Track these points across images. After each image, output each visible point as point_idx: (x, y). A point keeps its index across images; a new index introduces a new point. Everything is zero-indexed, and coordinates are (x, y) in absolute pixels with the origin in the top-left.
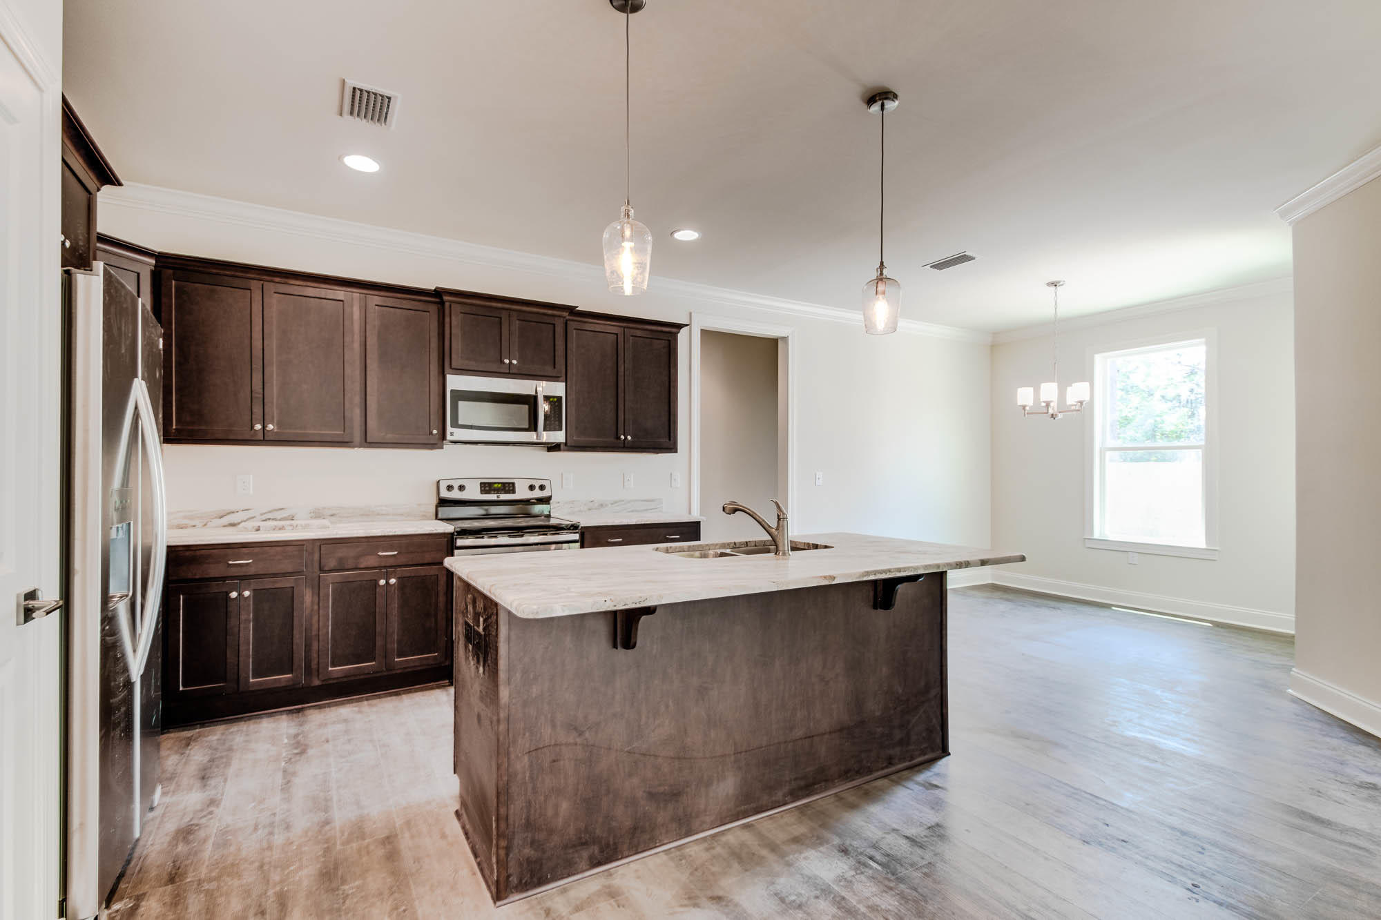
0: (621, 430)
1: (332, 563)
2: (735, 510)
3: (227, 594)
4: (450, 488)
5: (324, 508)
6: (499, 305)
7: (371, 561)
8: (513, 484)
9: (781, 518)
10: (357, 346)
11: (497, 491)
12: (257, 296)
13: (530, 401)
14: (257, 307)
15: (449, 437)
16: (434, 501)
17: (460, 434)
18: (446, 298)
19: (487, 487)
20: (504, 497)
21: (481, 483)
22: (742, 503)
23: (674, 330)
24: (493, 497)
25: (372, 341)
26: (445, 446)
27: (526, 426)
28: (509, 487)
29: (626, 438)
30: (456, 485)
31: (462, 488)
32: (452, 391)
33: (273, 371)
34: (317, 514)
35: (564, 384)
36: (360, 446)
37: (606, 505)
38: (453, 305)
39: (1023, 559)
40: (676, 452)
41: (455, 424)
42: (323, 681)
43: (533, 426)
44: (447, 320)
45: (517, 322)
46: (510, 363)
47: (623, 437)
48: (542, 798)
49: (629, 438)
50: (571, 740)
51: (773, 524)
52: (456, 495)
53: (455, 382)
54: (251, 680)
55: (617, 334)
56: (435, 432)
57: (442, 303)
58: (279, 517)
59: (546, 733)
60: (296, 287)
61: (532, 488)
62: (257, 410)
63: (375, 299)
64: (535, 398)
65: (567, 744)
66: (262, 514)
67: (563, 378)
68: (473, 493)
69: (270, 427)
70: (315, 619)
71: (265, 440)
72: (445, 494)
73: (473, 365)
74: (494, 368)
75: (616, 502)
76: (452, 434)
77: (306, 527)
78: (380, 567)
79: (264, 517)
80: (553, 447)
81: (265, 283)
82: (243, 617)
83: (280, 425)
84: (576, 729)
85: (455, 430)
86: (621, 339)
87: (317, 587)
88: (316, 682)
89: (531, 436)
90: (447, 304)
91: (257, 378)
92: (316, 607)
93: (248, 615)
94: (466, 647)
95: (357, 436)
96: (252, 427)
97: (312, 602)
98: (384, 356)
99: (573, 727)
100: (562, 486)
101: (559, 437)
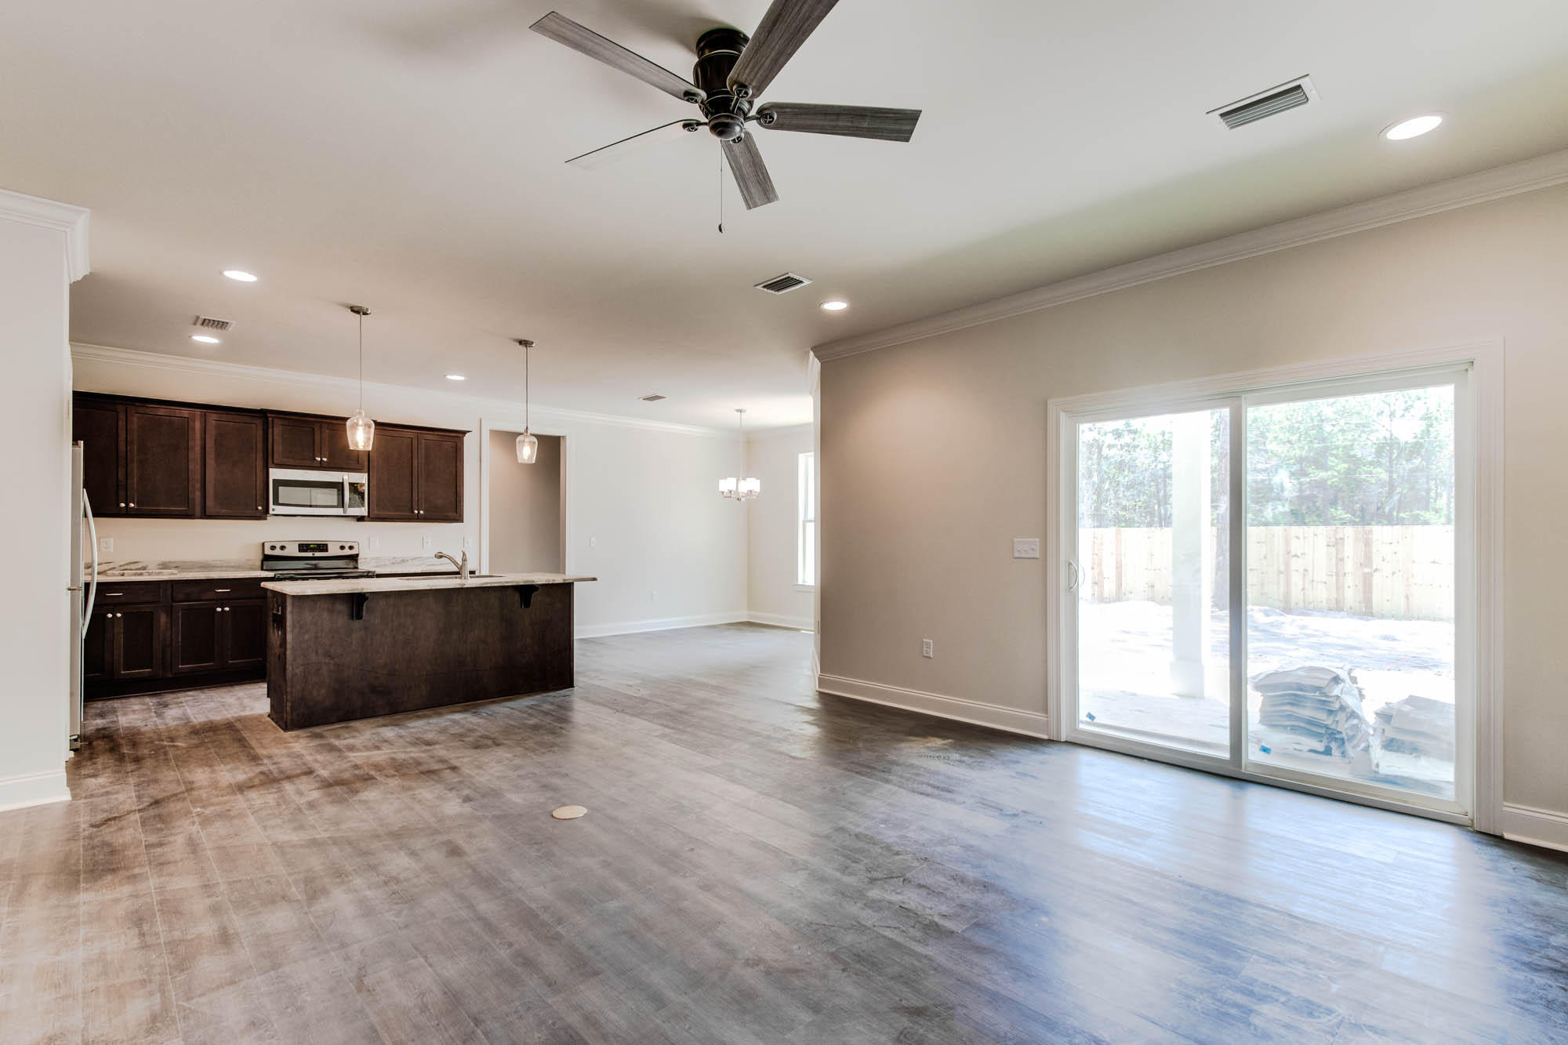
0: (415, 506)
1: (181, 597)
2: (441, 557)
3: (105, 616)
4: (273, 548)
5: (170, 562)
6: (313, 419)
7: (210, 595)
8: (327, 545)
9: (464, 560)
10: (198, 449)
11: (313, 550)
12: (122, 416)
13: (339, 486)
14: (122, 424)
15: (271, 512)
16: (260, 557)
17: (280, 510)
18: (269, 415)
19: (303, 547)
20: (317, 554)
21: (299, 545)
22: (445, 552)
23: (461, 435)
24: (310, 554)
25: (210, 444)
26: (268, 518)
27: (336, 504)
28: (323, 547)
29: (419, 512)
30: (278, 546)
31: (283, 548)
32: (274, 480)
33: (135, 468)
34: (164, 566)
35: (367, 474)
36: (201, 518)
37: (408, 561)
38: (275, 420)
39: (594, 579)
40: (462, 521)
41: (276, 502)
42: (175, 674)
43: (341, 504)
44: (270, 431)
45: (328, 431)
46: (321, 460)
47: (416, 512)
48: (310, 687)
49: (422, 512)
50: (327, 661)
51: (460, 564)
52: (278, 552)
53: (275, 474)
54: (123, 672)
55: (412, 438)
56: (260, 508)
57: (267, 418)
58: (134, 568)
59: (313, 658)
60: (152, 409)
61: (342, 548)
62: (122, 493)
63: (213, 418)
64: (342, 483)
65: (325, 663)
66: (121, 566)
67: (366, 469)
68: (293, 550)
69: (132, 505)
70: (169, 633)
71: (128, 514)
72: (268, 552)
73: (291, 462)
74: (308, 463)
75: (415, 559)
76: (273, 510)
77: (159, 574)
78: (217, 600)
79: (122, 568)
80: (360, 519)
81: (129, 406)
82: (116, 630)
83: (138, 504)
84: (329, 656)
85: (274, 507)
86: (415, 442)
87: (170, 612)
88: (170, 675)
89: (340, 511)
90: (270, 419)
91: (121, 471)
92: (169, 625)
93: (119, 630)
94: (273, 625)
95: (198, 510)
96: (118, 505)
97: (166, 623)
98: (218, 455)
99: (327, 654)
100: (369, 546)
101: (363, 511)
